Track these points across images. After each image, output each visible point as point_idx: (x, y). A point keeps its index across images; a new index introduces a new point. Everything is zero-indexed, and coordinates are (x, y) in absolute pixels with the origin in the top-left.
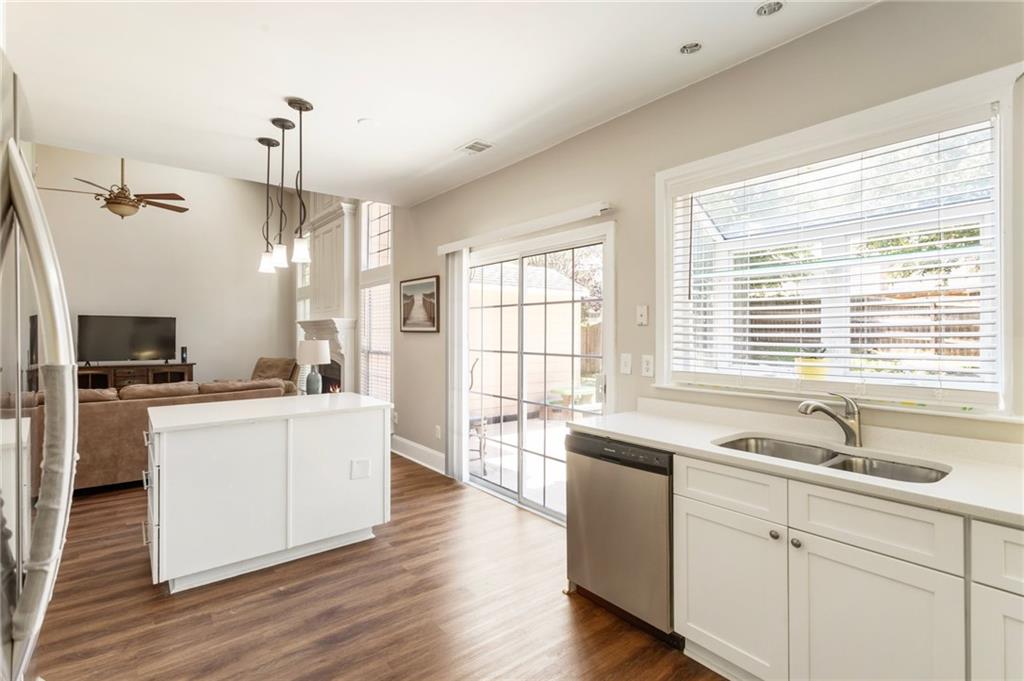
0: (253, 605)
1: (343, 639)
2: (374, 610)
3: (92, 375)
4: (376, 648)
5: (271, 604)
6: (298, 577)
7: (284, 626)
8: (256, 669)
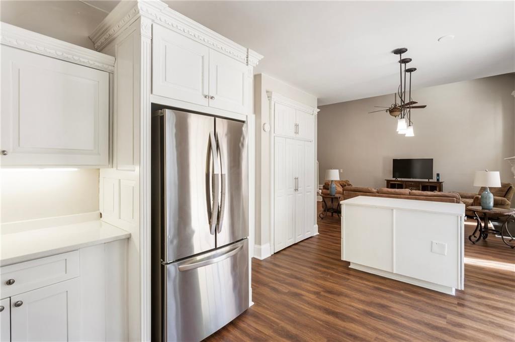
0: (364, 285)
1: (374, 317)
2: (402, 319)
3: (398, 184)
4: (380, 329)
5: (369, 289)
6: (390, 287)
7: (363, 298)
8: (338, 302)
